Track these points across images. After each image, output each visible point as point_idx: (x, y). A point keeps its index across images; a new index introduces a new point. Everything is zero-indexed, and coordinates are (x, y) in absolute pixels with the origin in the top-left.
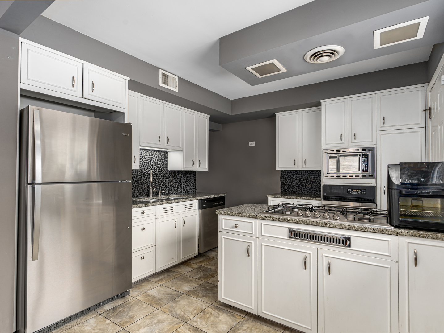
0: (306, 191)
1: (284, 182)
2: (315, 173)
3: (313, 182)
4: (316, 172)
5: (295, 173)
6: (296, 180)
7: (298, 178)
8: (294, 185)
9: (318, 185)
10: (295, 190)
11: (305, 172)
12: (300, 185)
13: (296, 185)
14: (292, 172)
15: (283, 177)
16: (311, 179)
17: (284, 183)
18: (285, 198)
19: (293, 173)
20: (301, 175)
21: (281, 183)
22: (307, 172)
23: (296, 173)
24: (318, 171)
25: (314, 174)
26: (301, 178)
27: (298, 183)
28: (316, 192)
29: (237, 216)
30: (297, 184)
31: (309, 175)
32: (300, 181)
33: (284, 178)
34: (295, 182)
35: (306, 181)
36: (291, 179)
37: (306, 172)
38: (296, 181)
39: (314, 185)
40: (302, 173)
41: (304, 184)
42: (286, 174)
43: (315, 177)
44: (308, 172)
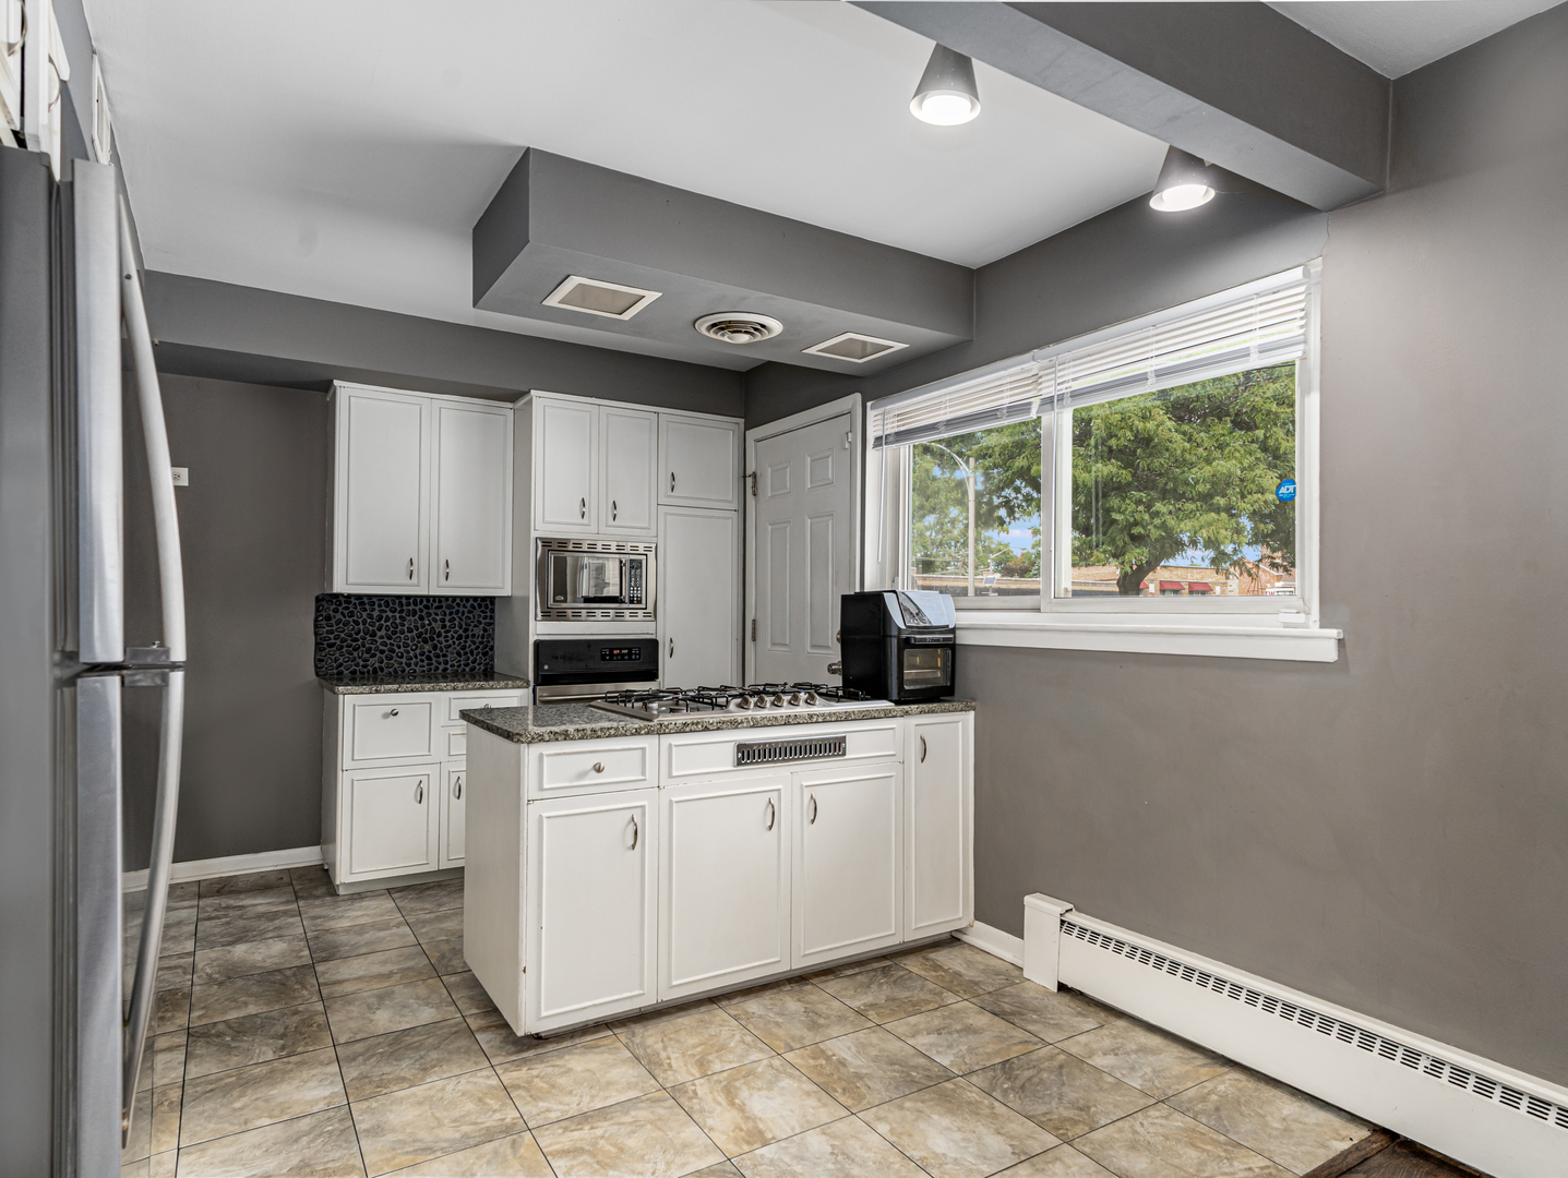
0: (416, 665)
1: (332, 636)
2: (449, 607)
3: (439, 635)
4: (450, 602)
5: (376, 607)
6: (380, 629)
7: (389, 624)
8: (373, 646)
9: (454, 643)
10: (377, 665)
11: (411, 601)
12: (395, 647)
13: (381, 647)
14: (365, 600)
15: (328, 618)
16: (433, 624)
17: (333, 641)
18: (412, 691)
19: (367, 607)
20: (402, 611)
21: (317, 644)
22: (421, 602)
23: (380, 606)
24: (458, 601)
25: (444, 609)
26: (398, 621)
27: (386, 640)
28: (448, 666)
29: (599, 737)
30: (384, 644)
31: (425, 611)
32: (394, 633)
33: (333, 621)
34: (376, 638)
35: (415, 632)
36: (361, 626)
37: (415, 600)
38: (379, 634)
39: (444, 643)
40: (401, 604)
41: (409, 642)
42: (340, 609)
43: (447, 618)
44: (425, 603)
